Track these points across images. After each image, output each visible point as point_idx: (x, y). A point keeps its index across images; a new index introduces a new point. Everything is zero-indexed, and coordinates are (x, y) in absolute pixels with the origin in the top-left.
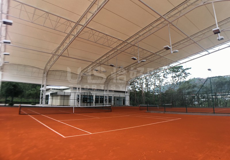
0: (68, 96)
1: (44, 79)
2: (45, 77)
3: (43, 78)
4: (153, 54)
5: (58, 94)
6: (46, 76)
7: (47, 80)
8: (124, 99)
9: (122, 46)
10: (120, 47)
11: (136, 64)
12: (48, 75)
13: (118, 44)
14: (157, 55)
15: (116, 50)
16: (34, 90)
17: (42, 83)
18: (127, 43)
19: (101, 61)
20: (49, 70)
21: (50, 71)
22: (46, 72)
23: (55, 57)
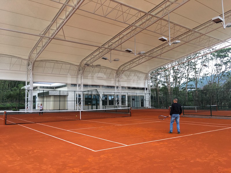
0: (65, 97)
1: (29, 73)
2: (31, 71)
3: (27, 72)
4: (190, 31)
5: (49, 95)
6: (31, 68)
7: (33, 74)
8: (142, 98)
9: (144, 21)
10: (140, 23)
11: (161, 47)
12: (34, 68)
13: (138, 18)
14: (195, 32)
15: (134, 28)
16: (15, 90)
17: (26, 80)
18: (151, 16)
19: (112, 45)
20: (35, 61)
21: (38, 61)
22: (31, 63)
23: (45, 41)
